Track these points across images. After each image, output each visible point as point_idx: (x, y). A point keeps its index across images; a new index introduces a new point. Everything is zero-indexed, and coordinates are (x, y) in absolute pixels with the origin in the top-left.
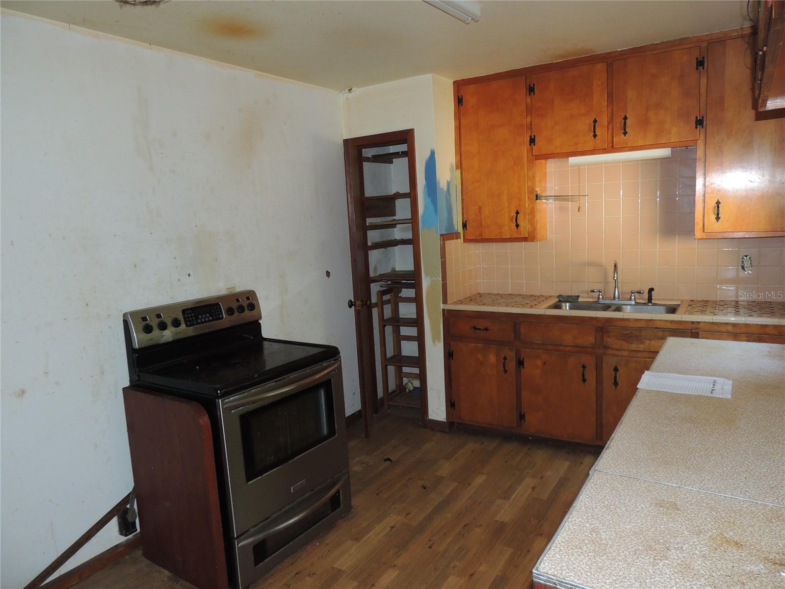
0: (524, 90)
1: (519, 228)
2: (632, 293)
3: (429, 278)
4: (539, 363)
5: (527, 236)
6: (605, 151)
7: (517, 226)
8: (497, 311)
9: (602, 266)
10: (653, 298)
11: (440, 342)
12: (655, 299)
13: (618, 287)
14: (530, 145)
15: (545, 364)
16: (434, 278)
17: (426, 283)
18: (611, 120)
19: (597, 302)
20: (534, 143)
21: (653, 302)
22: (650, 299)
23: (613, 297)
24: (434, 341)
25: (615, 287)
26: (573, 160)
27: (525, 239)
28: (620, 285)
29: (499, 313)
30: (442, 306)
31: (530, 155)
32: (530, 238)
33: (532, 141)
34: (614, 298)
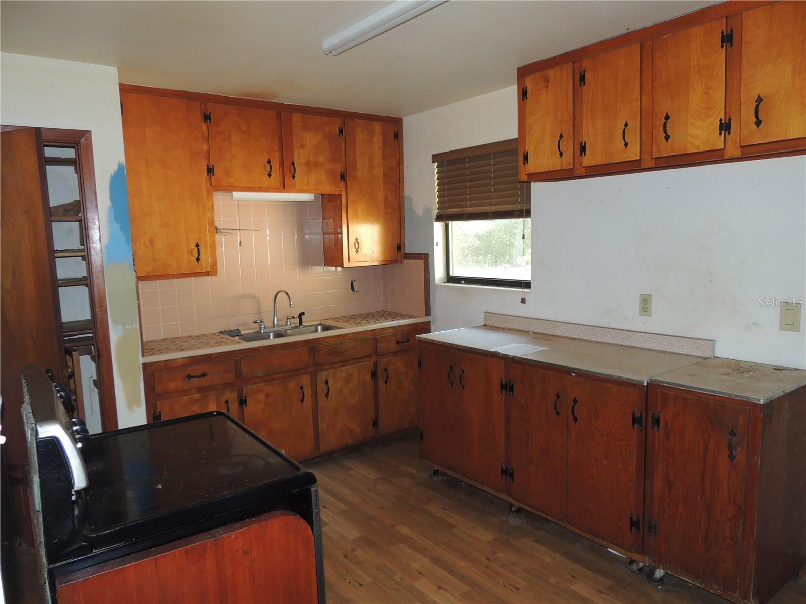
0: (199, 116)
1: (200, 261)
2: (288, 319)
3: (120, 327)
4: (261, 396)
5: (210, 270)
6: (277, 190)
7: (198, 259)
8: (213, 352)
9: (256, 298)
10: (303, 320)
11: (139, 405)
12: (305, 322)
13: (276, 315)
14: (208, 175)
15: (267, 395)
16: (127, 326)
17: (115, 335)
18: (282, 163)
19: (259, 332)
20: (213, 172)
21: (303, 324)
22: (301, 322)
23: (272, 324)
24: (130, 408)
25: (274, 315)
26: (237, 195)
27: (207, 274)
28: (278, 313)
29: (215, 354)
30: (141, 360)
31: (208, 185)
32: (211, 272)
33: (210, 170)
34: (274, 325)
